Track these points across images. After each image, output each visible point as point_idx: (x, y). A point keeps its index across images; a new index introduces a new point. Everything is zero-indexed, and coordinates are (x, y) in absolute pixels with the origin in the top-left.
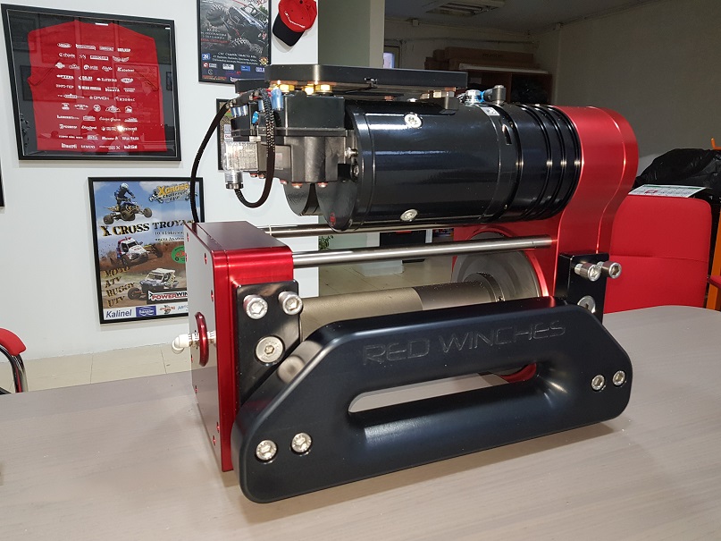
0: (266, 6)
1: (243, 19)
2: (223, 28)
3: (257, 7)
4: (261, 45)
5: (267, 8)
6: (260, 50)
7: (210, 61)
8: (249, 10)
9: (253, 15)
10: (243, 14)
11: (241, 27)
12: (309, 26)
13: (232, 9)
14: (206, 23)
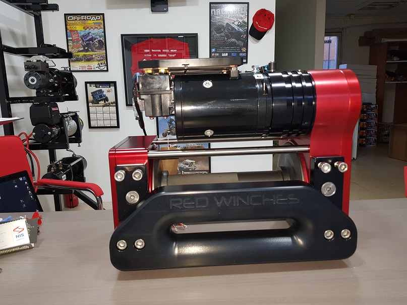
0: (246, 20)
1: (233, 28)
2: (223, 34)
3: (241, 21)
4: (242, 41)
5: (246, 21)
6: (242, 44)
7: (215, 52)
8: (236, 23)
9: (238, 25)
10: (233, 26)
11: (232, 33)
12: (270, 28)
13: (227, 24)
14: (214, 33)
